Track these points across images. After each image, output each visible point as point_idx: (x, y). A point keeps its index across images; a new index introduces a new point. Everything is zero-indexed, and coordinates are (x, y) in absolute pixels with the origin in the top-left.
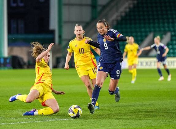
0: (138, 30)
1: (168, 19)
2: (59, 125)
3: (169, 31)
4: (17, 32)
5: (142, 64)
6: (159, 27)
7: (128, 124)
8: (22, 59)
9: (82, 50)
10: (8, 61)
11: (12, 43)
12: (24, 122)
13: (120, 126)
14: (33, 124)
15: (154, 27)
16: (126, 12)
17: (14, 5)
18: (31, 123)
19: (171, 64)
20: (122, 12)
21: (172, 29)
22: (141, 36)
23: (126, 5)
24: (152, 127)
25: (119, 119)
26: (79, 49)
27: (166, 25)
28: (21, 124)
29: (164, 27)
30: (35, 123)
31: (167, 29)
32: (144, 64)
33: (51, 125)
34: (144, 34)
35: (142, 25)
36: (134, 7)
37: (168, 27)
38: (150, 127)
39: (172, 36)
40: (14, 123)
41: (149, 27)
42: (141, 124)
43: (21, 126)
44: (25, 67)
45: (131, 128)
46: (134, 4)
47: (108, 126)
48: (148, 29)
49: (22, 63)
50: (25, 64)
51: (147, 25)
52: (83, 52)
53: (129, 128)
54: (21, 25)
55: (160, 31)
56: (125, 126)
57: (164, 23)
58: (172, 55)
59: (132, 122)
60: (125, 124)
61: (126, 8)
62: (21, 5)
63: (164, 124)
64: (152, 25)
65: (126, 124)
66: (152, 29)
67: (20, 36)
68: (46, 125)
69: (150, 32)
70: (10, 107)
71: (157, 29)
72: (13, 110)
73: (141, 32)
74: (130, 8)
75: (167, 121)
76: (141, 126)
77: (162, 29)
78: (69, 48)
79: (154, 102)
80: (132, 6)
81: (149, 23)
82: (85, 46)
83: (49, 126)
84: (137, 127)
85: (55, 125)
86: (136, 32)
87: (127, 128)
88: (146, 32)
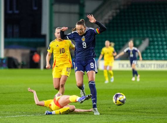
0: (120, 36)
1: (147, 26)
2: (49, 119)
3: (148, 37)
4: (13, 36)
5: (123, 66)
6: (138, 34)
7: (110, 118)
8: (16, 60)
9: (63, 49)
10: (4, 61)
11: (8, 45)
12: (18, 115)
13: (103, 121)
14: (25, 118)
15: (134, 34)
16: (109, 20)
17: (10, 12)
18: (24, 117)
19: (149, 66)
20: (106, 20)
21: (150, 35)
22: (123, 41)
23: (110, 13)
24: (131, 121)
25: (102, 114)
26: (60, 49)
27: (145, 31)
28: (15, 118)
29: (143, 33)
30: (27, 117)
31: (145, 35)
32: (125, 66)
33: (41, 119)
34: (125, 39)
35: (124, 32)
36: (117, 16)
37: (147, 33)
38: (129, 121)
39: (150, 42)
40: (8, 116)
41: (130, 34)
42: (122, 119)
43: (15, 119)
44: (20, 67)
45: (113, 122)
46: (116, 13)
47: (93, 121)
48: (128, 35)
49: (16, 64)
50: (19, 64)
51: (128, 32)
52: (63, 52)
53: (111, 122)
54: (16, 30)
55: (139, 37)
56: (108, 121)
57: (143, 30)
58: (150, 58)
59: (113, 116)
60: (107, 118)
61: (109, 16)
62: (17, 12)
63: (142, 119)
64: (132, 32)
65: (109, 119)
66: (133, 35)
67: (15, 40)
68: (37, 119)
69: (131, 37)
70: (5, 103)
71: (137, 35)
72: (8, 105)
73: (122, 38)
74: (113, 16)
75: (144, 116)
76: (121, 121)
77: (141, 35)
78: (50, 48)
79: (133, 99)
80: (115, 14)
81: (130, 30)
82: (65, 46)
83: (40, 120)
84: (118, 121)
85: (45, 118)
86: (118, 38)
87: (109, 122)
88: (127, 38)
